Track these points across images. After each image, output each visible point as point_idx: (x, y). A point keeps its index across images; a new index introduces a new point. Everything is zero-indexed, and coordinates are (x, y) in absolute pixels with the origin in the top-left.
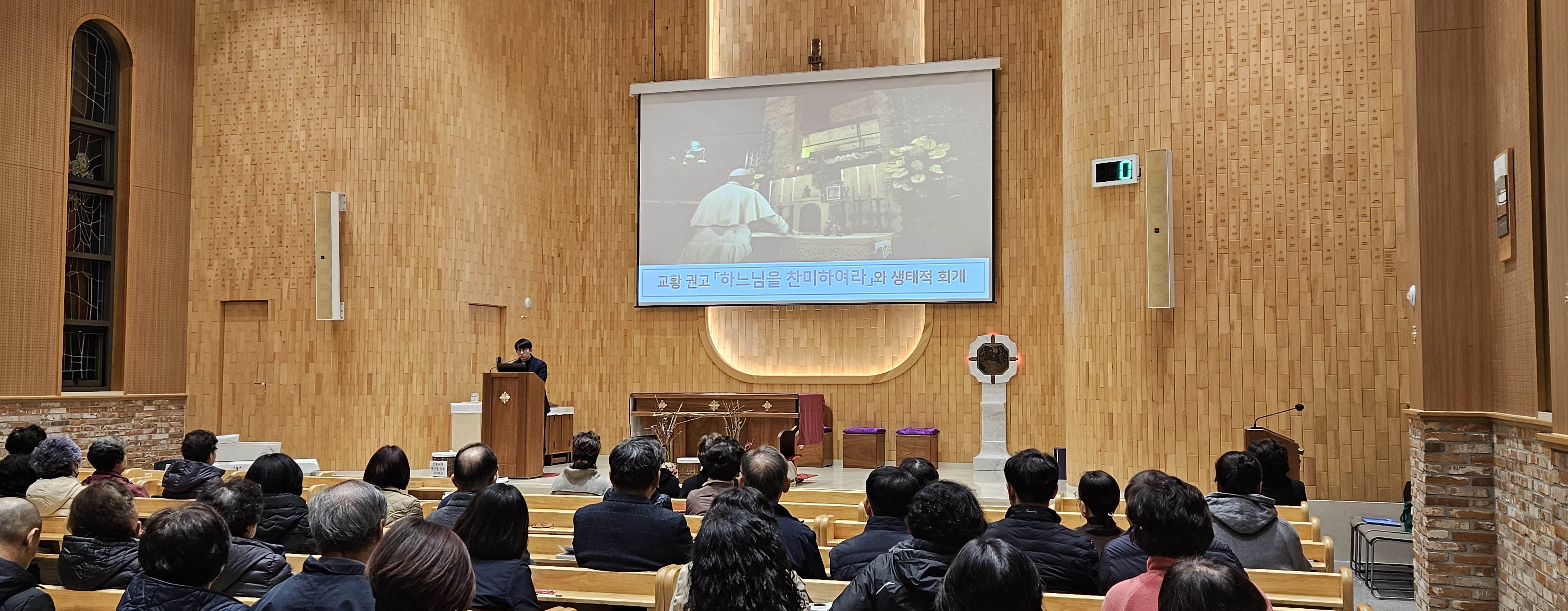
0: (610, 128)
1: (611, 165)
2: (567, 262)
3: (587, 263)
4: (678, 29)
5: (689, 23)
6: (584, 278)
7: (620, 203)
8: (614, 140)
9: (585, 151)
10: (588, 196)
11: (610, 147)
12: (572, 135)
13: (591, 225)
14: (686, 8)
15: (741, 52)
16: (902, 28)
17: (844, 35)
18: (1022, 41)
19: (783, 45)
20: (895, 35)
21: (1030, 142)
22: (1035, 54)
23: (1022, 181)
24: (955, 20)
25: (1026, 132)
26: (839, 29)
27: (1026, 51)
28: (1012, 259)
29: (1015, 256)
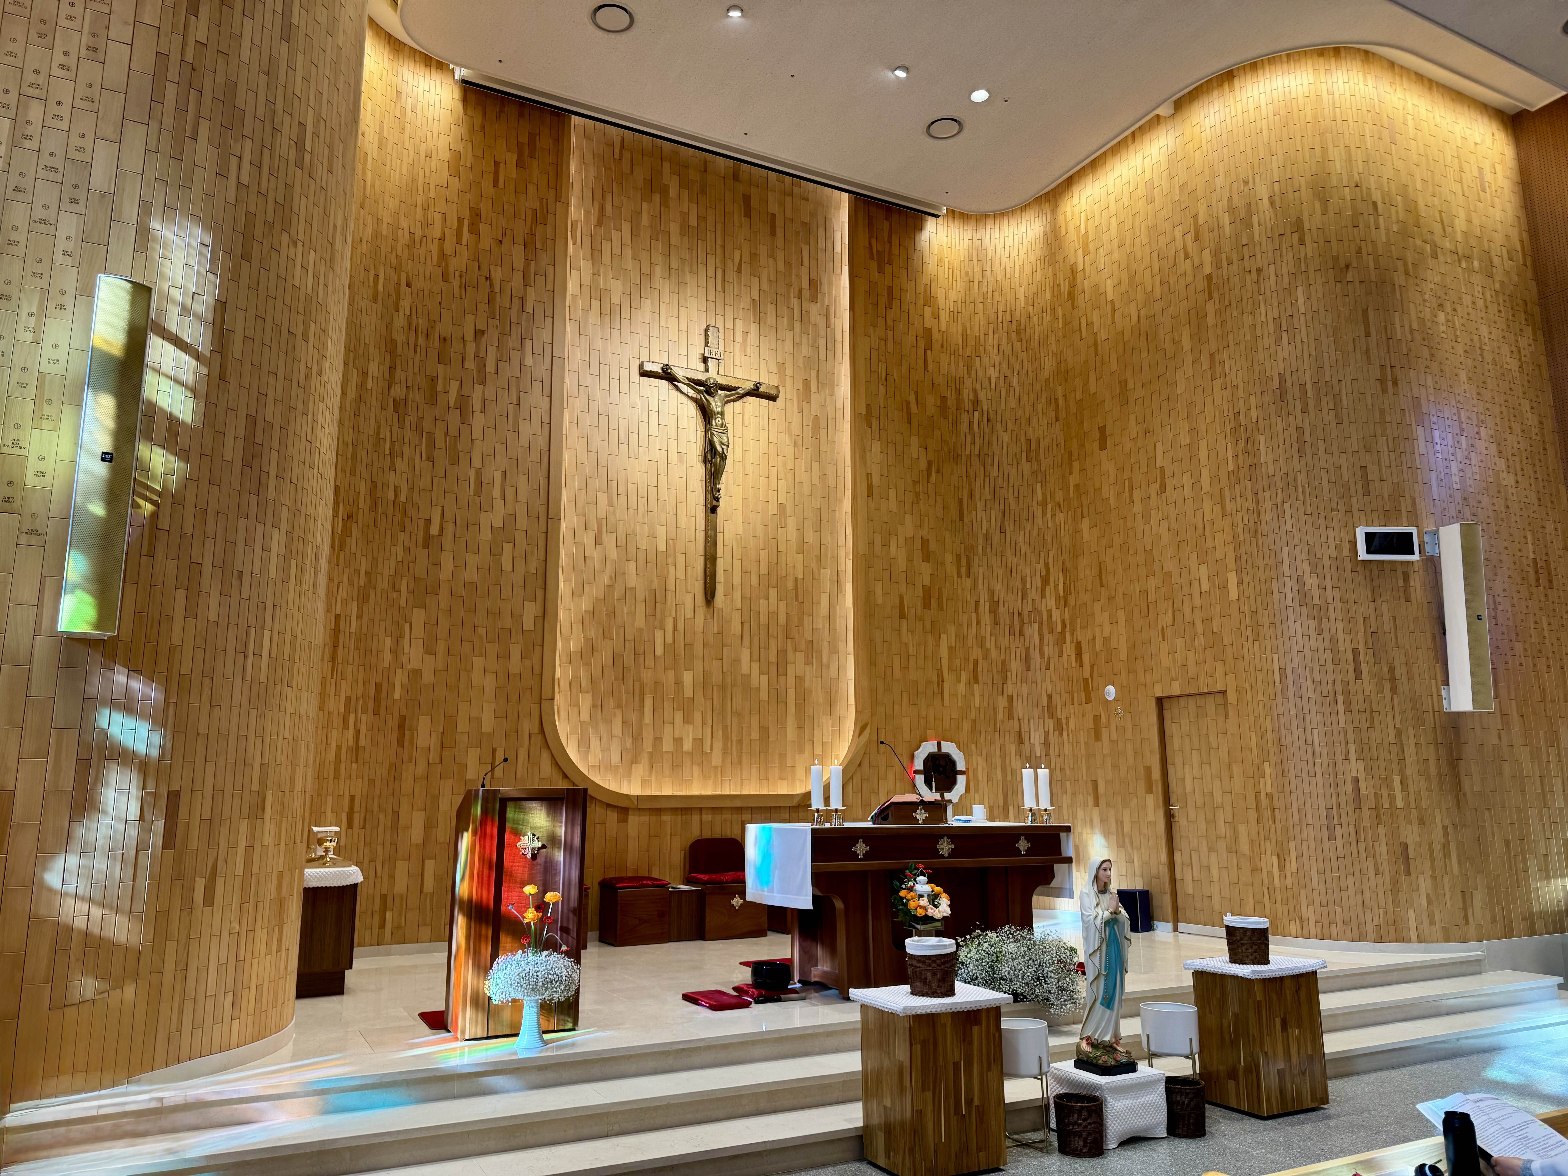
0: (392, 368)
1: (391, 431)
4: (519, 250)
5: (538, 245)
8: (398, 391)
10: (353, 474)
11: (391, 401)
14: (534, 222)
15: (602, 314)
16: (814, 345)
17: (744, 333)
18: (954, 396)
19: (663, 323)
20: (805, 351)
21: (965, 512)
22: (968, 412)
23: (958, 557)
24: (886, 352)
25: (961, 502)
26: (738, 323)
27: (958, 408)
28: (950, 648)
29: (953, 645)
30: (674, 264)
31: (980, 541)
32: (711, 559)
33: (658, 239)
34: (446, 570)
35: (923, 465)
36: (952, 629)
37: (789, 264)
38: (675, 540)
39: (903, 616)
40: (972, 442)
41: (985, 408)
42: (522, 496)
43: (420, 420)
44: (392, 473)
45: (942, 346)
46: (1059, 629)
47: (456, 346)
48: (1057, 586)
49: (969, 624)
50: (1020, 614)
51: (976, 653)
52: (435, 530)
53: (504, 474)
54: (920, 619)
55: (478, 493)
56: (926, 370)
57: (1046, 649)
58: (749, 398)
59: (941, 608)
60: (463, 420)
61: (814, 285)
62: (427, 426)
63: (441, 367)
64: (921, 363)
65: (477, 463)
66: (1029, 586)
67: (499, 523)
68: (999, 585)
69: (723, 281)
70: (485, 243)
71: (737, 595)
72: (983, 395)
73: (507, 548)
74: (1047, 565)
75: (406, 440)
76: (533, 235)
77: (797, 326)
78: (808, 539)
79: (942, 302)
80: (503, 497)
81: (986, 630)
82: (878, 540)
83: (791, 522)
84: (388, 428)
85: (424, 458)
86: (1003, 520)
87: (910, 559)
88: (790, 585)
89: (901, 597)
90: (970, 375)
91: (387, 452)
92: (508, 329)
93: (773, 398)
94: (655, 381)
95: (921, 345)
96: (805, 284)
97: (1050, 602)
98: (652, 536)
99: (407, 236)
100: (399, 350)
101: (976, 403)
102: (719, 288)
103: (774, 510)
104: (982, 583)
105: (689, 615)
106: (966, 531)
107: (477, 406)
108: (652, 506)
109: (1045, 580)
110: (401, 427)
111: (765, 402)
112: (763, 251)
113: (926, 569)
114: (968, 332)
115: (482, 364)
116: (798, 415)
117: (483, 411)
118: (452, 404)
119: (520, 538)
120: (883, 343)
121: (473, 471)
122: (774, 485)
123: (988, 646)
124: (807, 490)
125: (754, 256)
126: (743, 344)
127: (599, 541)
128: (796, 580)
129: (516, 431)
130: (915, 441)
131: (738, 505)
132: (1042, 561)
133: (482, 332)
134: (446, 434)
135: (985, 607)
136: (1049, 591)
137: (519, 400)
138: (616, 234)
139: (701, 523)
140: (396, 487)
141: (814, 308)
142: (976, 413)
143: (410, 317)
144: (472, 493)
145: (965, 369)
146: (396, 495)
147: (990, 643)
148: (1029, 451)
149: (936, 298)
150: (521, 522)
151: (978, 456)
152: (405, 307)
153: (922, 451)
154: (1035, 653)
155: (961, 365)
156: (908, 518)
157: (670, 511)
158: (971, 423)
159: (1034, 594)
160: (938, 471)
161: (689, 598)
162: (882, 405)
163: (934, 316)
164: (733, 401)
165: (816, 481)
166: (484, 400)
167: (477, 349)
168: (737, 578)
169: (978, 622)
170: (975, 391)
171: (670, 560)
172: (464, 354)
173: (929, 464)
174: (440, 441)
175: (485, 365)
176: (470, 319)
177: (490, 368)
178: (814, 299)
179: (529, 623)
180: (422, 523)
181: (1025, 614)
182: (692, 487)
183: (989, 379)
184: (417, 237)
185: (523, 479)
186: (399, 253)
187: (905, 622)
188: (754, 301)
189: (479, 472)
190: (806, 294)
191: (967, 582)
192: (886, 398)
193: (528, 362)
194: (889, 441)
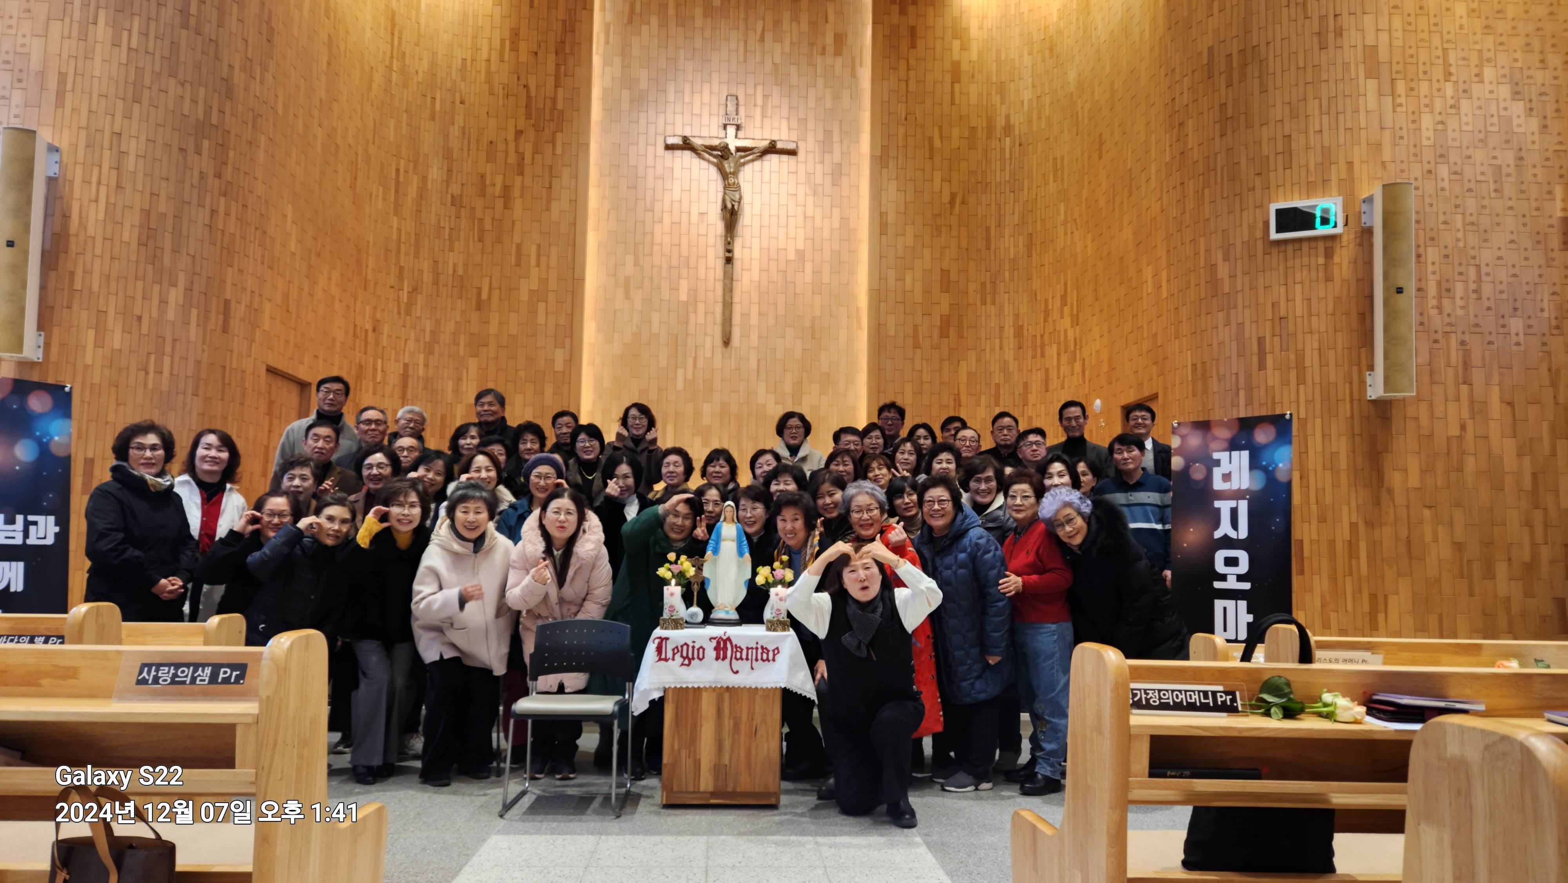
0: (450, 171)
1: (450, 221)
2: (384, 341)
3: (411, 345)
4: (552, 58)
5: (567, 50)
6: (406, 365)
7: (460, 272)
8: (455, 189)
9: (414, 196)
10: (416, 257)
11: (449, 197)
12: (398, 170)
13: (419, 297)
14: (565, 32)
15: (632, 101)
16: (836, 97)
17: (765, 97)
18: (985, 125)
19: (687, 99)
20: (829, 104)
21: (993, 240)
22: (1000, 140)
23: (983, 284)
24: (907, 92)
25: (988, 229)
26: (760, 88)
27: (989, 137)
28: (970, 374)
29: (974, 370)
30: (698, 43)
31: (1007, 267)
32: (728, 305)
33: (683, 26)
34: (493, 328)
35: (946, 198)
36: (972, 355)
37: (813, 24)
38: (695, 291)
39: (917, 346)
40: (1003, 170)
41: (1017, 132)
42: (553, 263)
43: (473, 209)
44: (451, 253)
45: (973, 77)
46: (1072, 348)
47: (501, 146)
48: (1072, 304)
49: (992, 350)
50: (1042, 336)
51: (998, 378)
52: (484, 296)
53: (539, 246)
54: (938, 347)
55: (518, 264)
56: (952, 104)
57: (1062, 368)
58: (768, 157)
59: (960, 336)
60: (506, 207)
61: (840, 40)
62: (479, 213)
63: (489, 165)
64: (947, 98)
65: (517, 239)
66: (1050, 307)
67: (535, 286)
68: (1024, 309)
69: (746, 51)
70: (524, 57)
71: (754, 336)
72: (1016, 120)
73: (541, 306)
74: (1066, 284)
75: (462, 227)
76: (563, 42)
77: (820, 82)
78: (826, 279)
79: (974, 32)
80: (538, 265)
81: (1009, 355)
82: (892, 274)
83: (809, 267)
84: (447, 219)
85: (476, 239)
86: (1030, 245)
87: (927, 292)
88: (807, 324)
89: (915, 327)
90: (1003, 102)
91: (447, 237)
92: (542, 126)
93: (792, 153)
94: (678, 153)
95: (948, 78)
96: (829, 39)
97: (1067, 322)
98: (675, 289)
99: (460, 62)
100: (455, 156)
101: (1008, 129)
102: (741, 59)
103: (792, 256)
104: (1008, 309)
105: (708, 354)
106: (992, 258)
107: (516, 192)
108: (675, 263)
109: (1064, 299)
110: (458, 217)
111: (785, 158)
112: (786, 16)
113: (945, 300)
114: (1003, 57)
115: (521, 157)
116: (819, 167)
117: (522, 197)
118: (497, 194)
119: (552, 297)
120: (903, 84)
121: (514, 246)
122: (792, 234)
123: (1011, 370)
124: (826, 234)
125: (777, 23)
126: (764, 107)
127: (627, 296)
128: (814, 317)
129: (548, 209)
130: (937, 176)
131: (756, 254)
132: (1062, 281)
133: (522, 132)
134: (493, 219)
135: (1009, 332)
136: (1066, 309)
137: (550, 184)
138: (645, 28)
139: (720, 273)
140: (455, 266)
141: (839, 61)
142: (1008, 139)
143: (464, 128)
144: (513, 263)
145: (998, 96)
146: (454, 271)
147: (1013, 366)
148: (1055, 170)
149: (967, 29)
150: (553, 285)
151: (1009, 181)
152: (459, 120)
153: (946, 185)
154: (1053, 374)
155: (994, 92)
156: (927, 252)
157: (691, 265)
158: (1002, 150)
159: (1055, 315)
160: (963, 202)
161: (708, 340)
162: (900, 144)
163: (964, 48)
164: (753, 160)
165: (836, 224)
166: (523, 187)
167: (517, 147)
168: (754, 319)
169: (1001, 348)
170: (1008, 117)
171: (690, 309)
172: (507, 151)
173: (953, 196)
174: (488, 225)
175: (523, 159)
176: (511, 123)
177: (528, 160)
178: (838, 52)
179: (559, 366)
180: (475, 291)
181: (1046, 336)
182: (711, 241)
183: (1023, 102)
184: (469, 62)
185: (554, 249)
186: (454, 77)
187: (918, 351)
188: (775, 65)
189: (519, 247)
190: (830, 50)
191: (993, 310)
192: (906, 136)
193: (559, 151)
194: (908, 178)
